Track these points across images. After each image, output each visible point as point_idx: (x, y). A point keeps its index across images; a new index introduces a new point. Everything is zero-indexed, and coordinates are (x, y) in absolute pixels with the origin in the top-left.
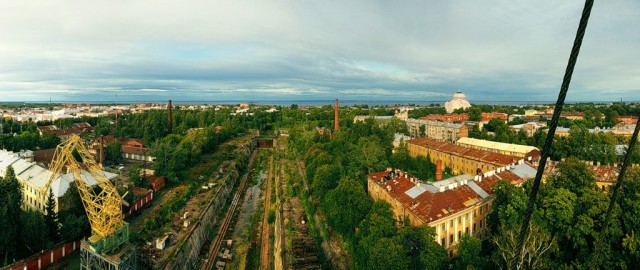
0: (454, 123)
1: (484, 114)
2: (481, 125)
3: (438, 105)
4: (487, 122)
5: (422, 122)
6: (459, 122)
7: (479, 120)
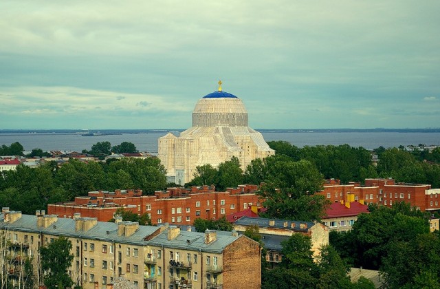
0: (200, 227)
1: (331, 190)
2: (319, 239)
3: (127, 148)
4: (345, 225)
5: (54, 223)
6: (223, 225)
7: (312, 214)
